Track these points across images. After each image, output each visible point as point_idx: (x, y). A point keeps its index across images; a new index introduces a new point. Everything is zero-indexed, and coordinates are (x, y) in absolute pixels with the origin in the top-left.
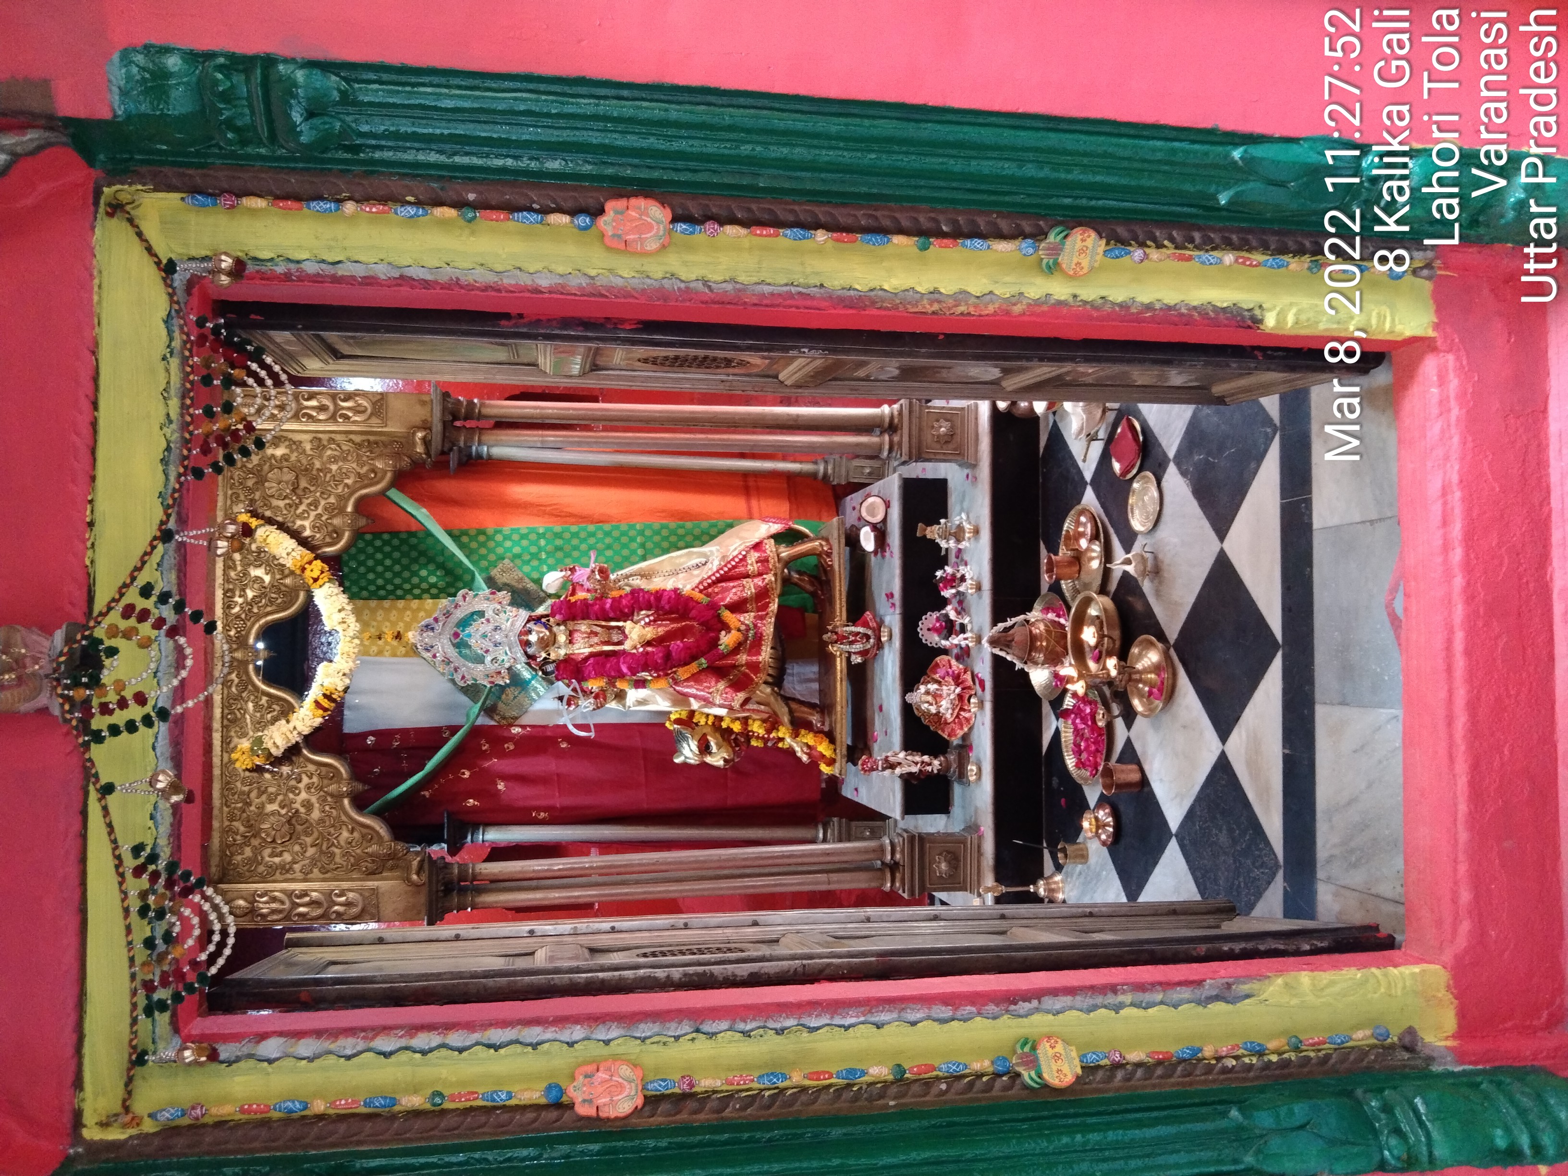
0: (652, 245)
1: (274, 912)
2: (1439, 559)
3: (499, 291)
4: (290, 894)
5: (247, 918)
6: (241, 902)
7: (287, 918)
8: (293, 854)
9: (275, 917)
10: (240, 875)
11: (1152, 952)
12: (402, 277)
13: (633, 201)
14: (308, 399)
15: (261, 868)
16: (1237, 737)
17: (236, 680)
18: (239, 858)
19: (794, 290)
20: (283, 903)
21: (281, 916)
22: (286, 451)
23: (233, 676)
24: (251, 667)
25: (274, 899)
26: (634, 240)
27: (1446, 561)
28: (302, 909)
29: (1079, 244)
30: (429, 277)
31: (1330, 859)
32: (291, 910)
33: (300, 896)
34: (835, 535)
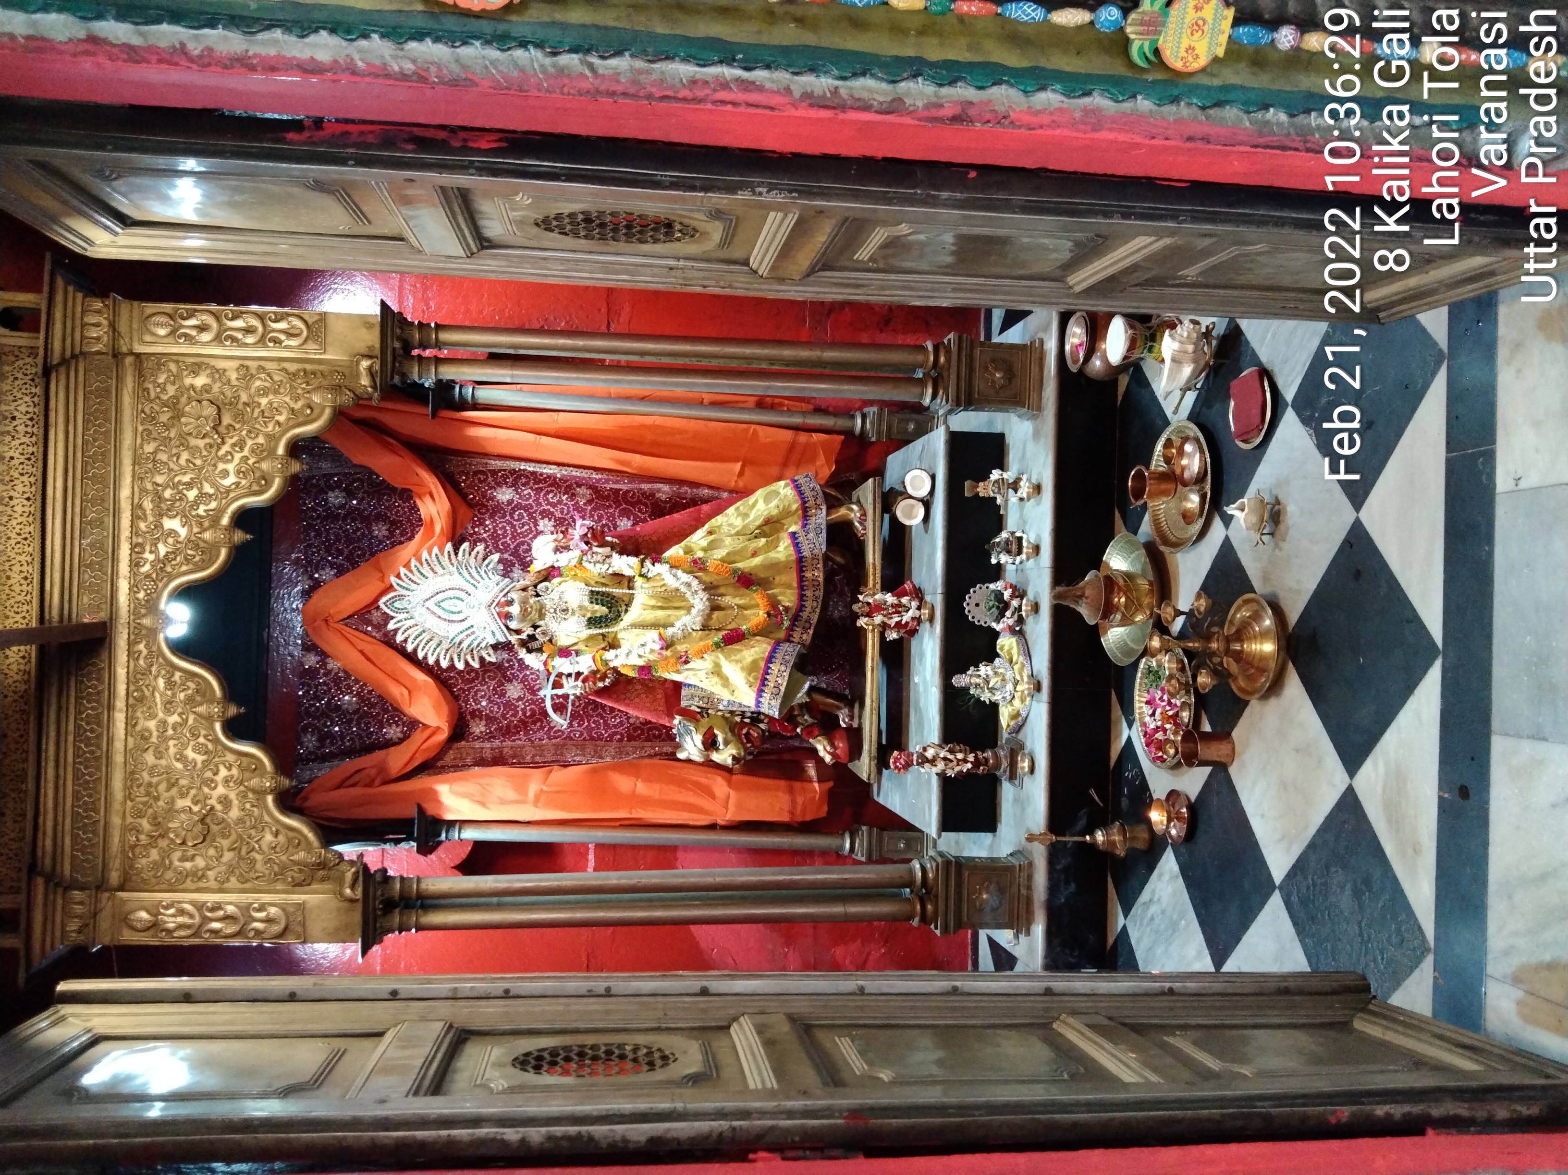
1: (181, 926)
4: (200, 907)
5: (150, 933)
6: (144, 915)
7: (196, 934)
8: (206, 857)
9: (182, 933)
10: (144, 881)
14: (232, 319)
15: (169, 875)
16: (1373, 769)
17: (145, 652)
18: (144, 861)
19: (728, 73)
20: (191, 916)
21: (189, 932)
22: (208, 381)
23: (141, 647)
24: (161, 637)
25: (182, 912)
28: (216, 925)
29: (1191, 16)
32: (200, 926)
33: (212, 910)
34: (870, 499)
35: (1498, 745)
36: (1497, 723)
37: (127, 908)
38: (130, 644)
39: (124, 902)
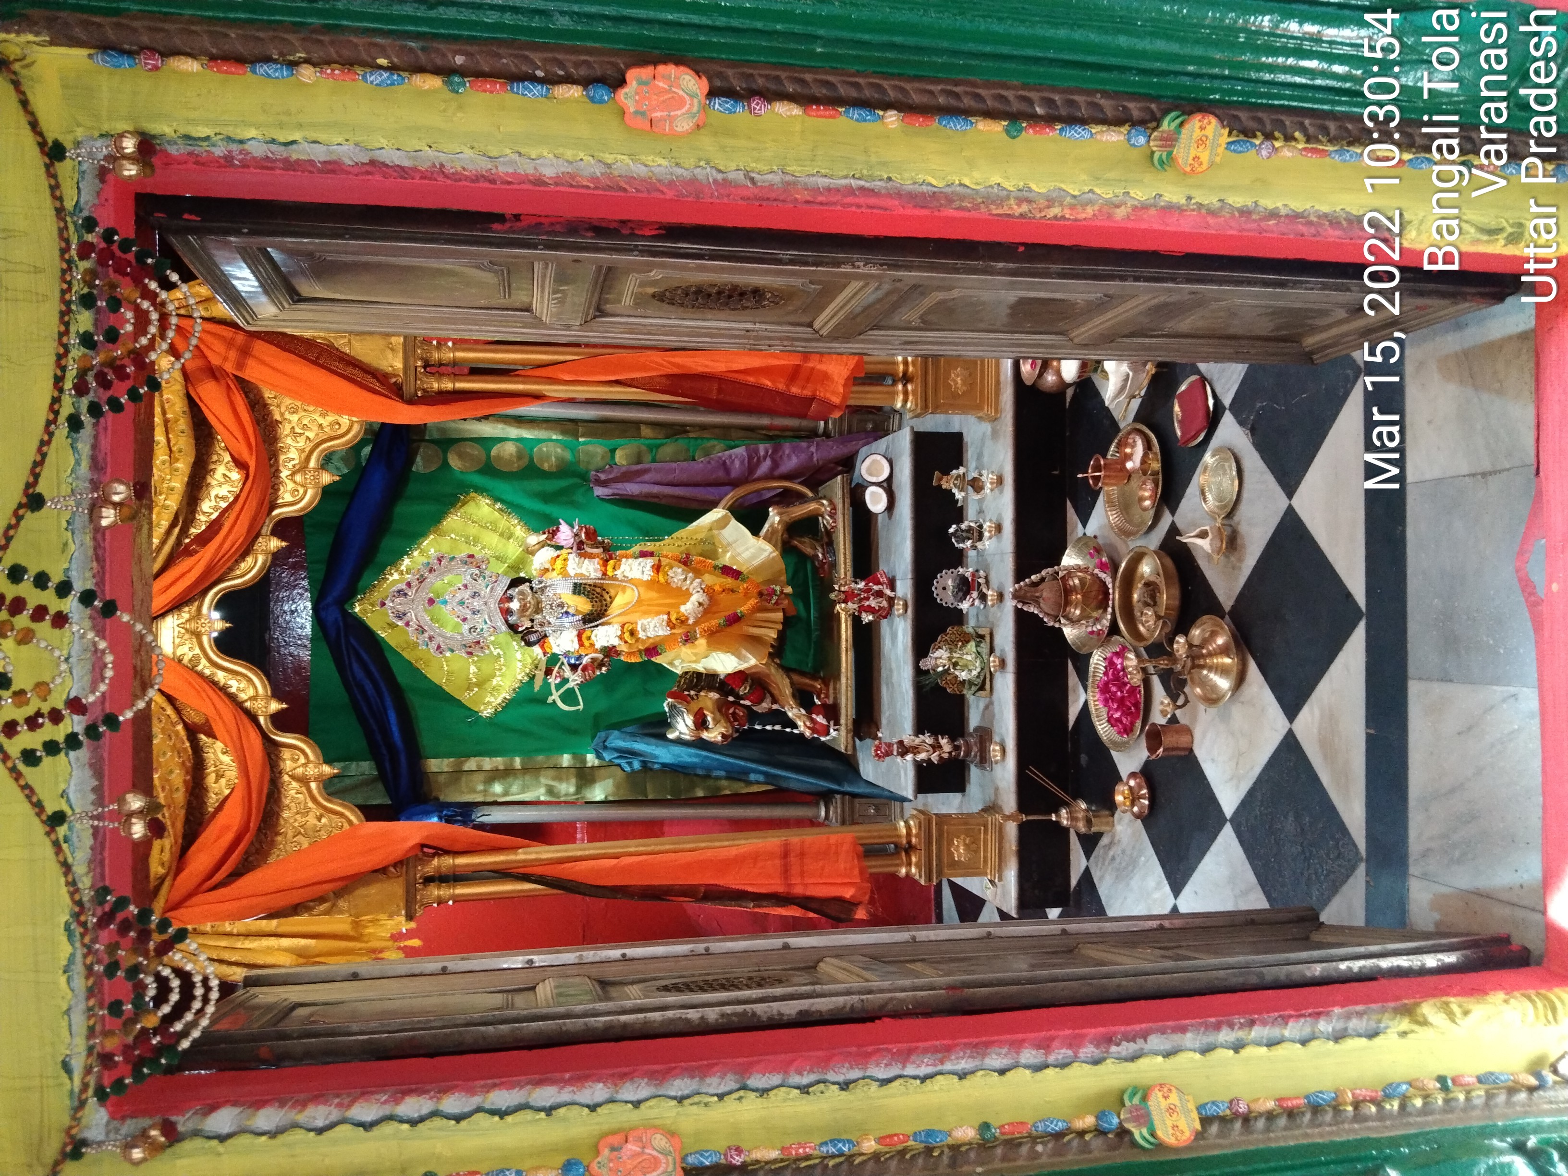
0: (684, 125)
3: (493, 182)
12: (372, 162)
13: (662, 69)
16: (1309, 714)
19: (854, 183)
26: (662, 119)
29: (1197, 133)
30: (406, 163)
31: (1426, 854)
34: (839, 493)
35: (1414, 688)
36: (1412, 670)
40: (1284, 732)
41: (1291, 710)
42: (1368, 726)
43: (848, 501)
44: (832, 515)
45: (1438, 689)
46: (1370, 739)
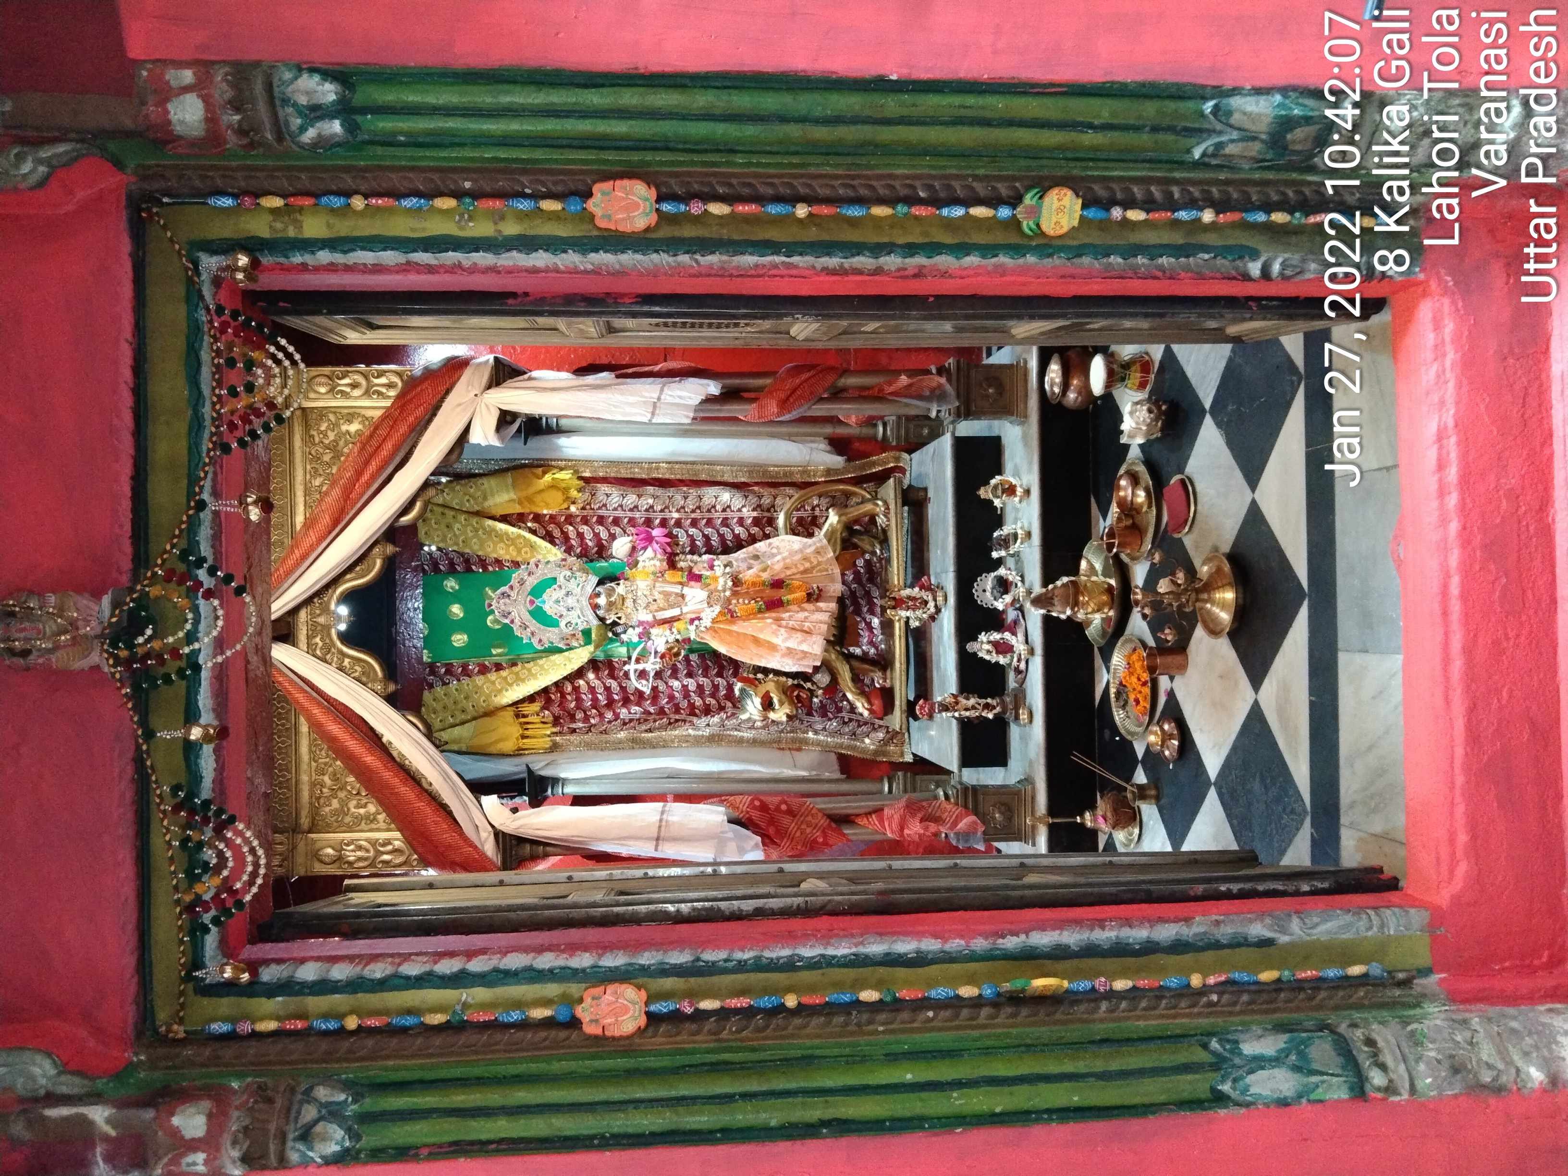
0: (641, 222)
1: (360, 859)
2: (1435, 504)
3: (500, 272)
4: (374, 843)
5: (336, 865)
6: (330, 851)
7: (372, 865)
9: (361, 864)
10: (328, 825)
11: (1149, 893)
12: (409, 263)
13: (618, 183)
14: (378, 377)
15: (348, 819)
16: (1269, 685)
17: (320, 644)
18: (327, 809)
19: (777, 259)
20: (367, 851)
21: (366, 863)
22: (360, 427)
23: (318, 640)
24: (333, 631)
25: (360, 848)
27: (1442, 506)
28: (386, 857)
29: (1056, 204)
30: (434, 262)
31: (1352, 805)
32: (375, 858)
33: (384, 845)
34: (892, 495)
35: (1343, 658)
36: (1341, 644)
37: (319, 845)
38: (309, 638)
39: (314, 841)
40: (1251, 702)
41: (1256, 681)
42: (1311, 695)
43: (899, 501)
44: (886, 515)
45: (1359, 659)
46: (1312, 704)
